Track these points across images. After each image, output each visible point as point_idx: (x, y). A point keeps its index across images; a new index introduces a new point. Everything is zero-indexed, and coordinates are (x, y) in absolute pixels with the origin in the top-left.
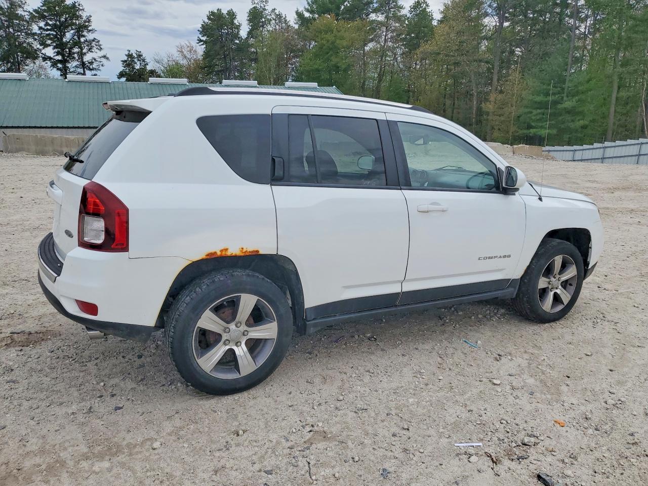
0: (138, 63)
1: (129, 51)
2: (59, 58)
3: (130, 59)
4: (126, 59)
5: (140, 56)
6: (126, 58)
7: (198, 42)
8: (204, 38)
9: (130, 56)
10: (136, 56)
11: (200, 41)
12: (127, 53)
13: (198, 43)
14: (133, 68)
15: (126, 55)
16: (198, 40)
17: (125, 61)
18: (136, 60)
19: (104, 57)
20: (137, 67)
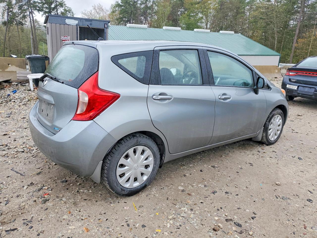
2: (47, 10)
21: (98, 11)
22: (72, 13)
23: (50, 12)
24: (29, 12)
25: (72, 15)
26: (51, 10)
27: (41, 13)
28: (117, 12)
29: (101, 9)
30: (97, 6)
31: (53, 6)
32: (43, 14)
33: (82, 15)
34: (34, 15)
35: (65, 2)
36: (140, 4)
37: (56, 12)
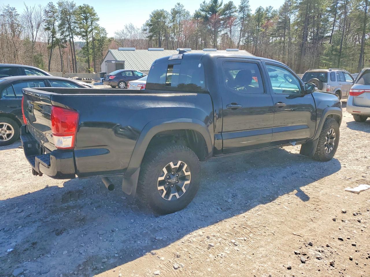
14: (100, 36)
20: (102, 35)
21: (129, 29)
22: (105, 32)
23: (87, 35)
24: (70, 37)
25: (105, 35)
26: (88, 34)
27: (80, 36)
28: (148, 31)
29: (132, 27)
30: (128, 25)
31: (89, 29)
32: (81, 38)
33: (116, 35)
34: (74, 40)
35: (99, 25)
36: (169, 23)
37: (92, 35)
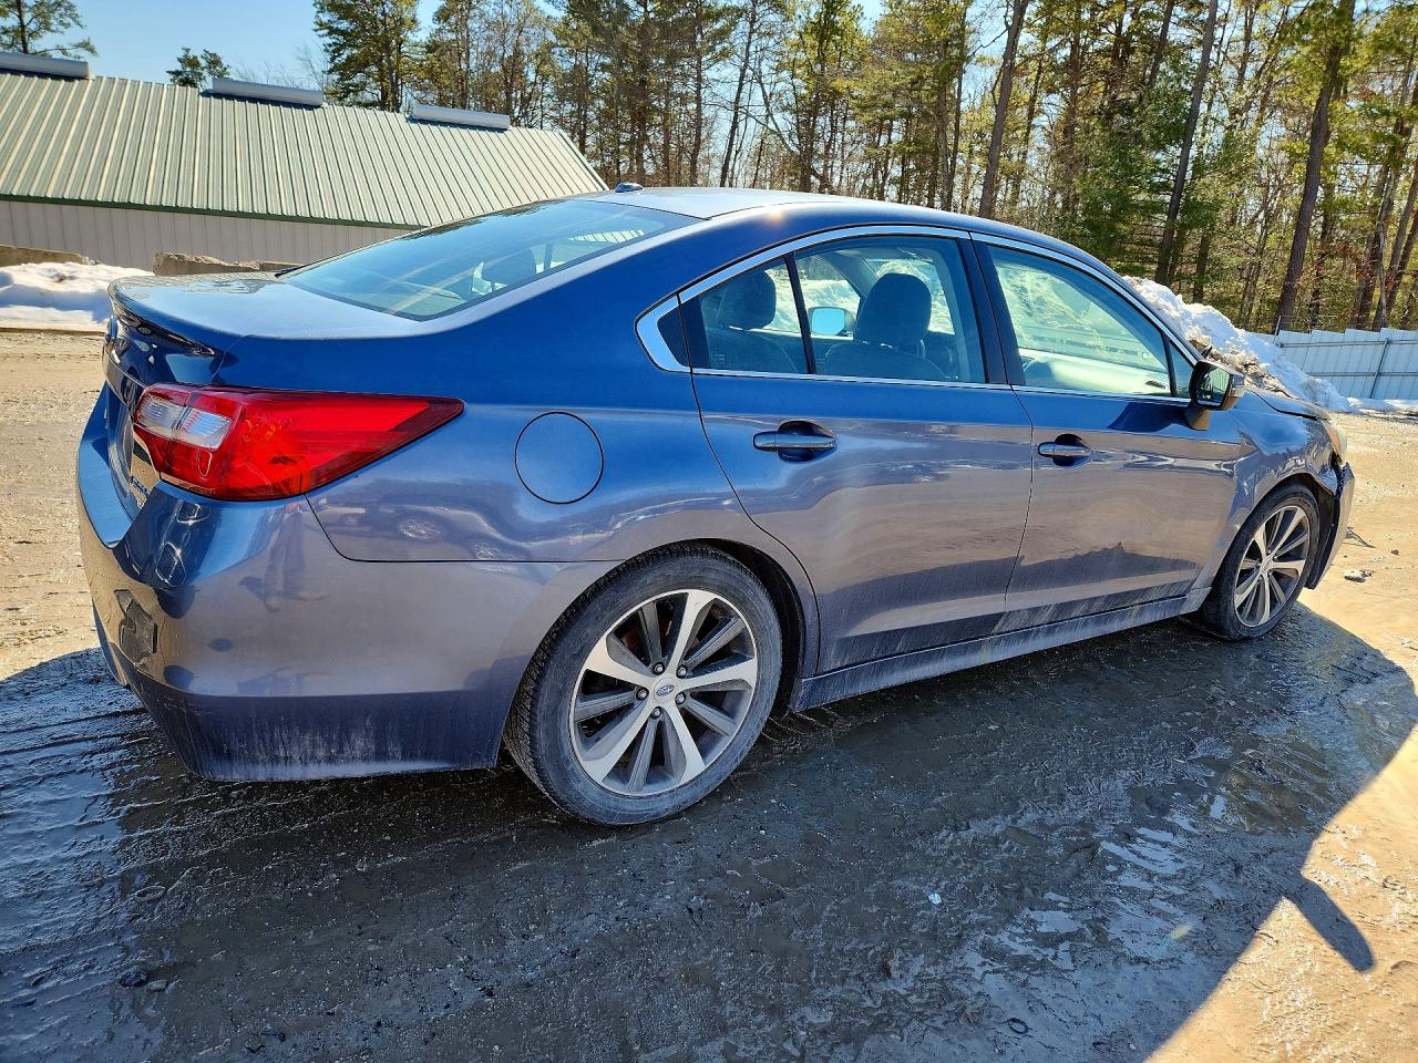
0: (209, 79)
1: (188, 50)
3: (188, 69)
4: (180, 69)
5: (214, 62)
6: (179, 67)
7: (318, 27)
8: (325, 18)
9: (191, 62)
10: (203, 63)
11: (321, 25)
12: (181, 54)
13: (316, 30)
15: (180, 60)
16: (316, 23)
17: (177, 73)
18: (205, 73)
19: (86, 46)
